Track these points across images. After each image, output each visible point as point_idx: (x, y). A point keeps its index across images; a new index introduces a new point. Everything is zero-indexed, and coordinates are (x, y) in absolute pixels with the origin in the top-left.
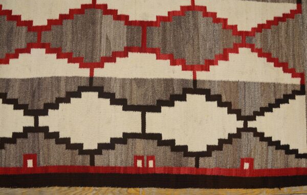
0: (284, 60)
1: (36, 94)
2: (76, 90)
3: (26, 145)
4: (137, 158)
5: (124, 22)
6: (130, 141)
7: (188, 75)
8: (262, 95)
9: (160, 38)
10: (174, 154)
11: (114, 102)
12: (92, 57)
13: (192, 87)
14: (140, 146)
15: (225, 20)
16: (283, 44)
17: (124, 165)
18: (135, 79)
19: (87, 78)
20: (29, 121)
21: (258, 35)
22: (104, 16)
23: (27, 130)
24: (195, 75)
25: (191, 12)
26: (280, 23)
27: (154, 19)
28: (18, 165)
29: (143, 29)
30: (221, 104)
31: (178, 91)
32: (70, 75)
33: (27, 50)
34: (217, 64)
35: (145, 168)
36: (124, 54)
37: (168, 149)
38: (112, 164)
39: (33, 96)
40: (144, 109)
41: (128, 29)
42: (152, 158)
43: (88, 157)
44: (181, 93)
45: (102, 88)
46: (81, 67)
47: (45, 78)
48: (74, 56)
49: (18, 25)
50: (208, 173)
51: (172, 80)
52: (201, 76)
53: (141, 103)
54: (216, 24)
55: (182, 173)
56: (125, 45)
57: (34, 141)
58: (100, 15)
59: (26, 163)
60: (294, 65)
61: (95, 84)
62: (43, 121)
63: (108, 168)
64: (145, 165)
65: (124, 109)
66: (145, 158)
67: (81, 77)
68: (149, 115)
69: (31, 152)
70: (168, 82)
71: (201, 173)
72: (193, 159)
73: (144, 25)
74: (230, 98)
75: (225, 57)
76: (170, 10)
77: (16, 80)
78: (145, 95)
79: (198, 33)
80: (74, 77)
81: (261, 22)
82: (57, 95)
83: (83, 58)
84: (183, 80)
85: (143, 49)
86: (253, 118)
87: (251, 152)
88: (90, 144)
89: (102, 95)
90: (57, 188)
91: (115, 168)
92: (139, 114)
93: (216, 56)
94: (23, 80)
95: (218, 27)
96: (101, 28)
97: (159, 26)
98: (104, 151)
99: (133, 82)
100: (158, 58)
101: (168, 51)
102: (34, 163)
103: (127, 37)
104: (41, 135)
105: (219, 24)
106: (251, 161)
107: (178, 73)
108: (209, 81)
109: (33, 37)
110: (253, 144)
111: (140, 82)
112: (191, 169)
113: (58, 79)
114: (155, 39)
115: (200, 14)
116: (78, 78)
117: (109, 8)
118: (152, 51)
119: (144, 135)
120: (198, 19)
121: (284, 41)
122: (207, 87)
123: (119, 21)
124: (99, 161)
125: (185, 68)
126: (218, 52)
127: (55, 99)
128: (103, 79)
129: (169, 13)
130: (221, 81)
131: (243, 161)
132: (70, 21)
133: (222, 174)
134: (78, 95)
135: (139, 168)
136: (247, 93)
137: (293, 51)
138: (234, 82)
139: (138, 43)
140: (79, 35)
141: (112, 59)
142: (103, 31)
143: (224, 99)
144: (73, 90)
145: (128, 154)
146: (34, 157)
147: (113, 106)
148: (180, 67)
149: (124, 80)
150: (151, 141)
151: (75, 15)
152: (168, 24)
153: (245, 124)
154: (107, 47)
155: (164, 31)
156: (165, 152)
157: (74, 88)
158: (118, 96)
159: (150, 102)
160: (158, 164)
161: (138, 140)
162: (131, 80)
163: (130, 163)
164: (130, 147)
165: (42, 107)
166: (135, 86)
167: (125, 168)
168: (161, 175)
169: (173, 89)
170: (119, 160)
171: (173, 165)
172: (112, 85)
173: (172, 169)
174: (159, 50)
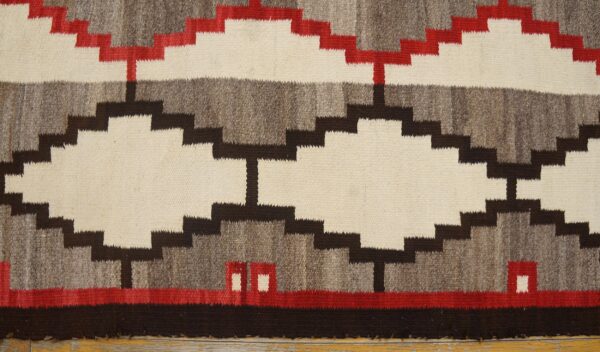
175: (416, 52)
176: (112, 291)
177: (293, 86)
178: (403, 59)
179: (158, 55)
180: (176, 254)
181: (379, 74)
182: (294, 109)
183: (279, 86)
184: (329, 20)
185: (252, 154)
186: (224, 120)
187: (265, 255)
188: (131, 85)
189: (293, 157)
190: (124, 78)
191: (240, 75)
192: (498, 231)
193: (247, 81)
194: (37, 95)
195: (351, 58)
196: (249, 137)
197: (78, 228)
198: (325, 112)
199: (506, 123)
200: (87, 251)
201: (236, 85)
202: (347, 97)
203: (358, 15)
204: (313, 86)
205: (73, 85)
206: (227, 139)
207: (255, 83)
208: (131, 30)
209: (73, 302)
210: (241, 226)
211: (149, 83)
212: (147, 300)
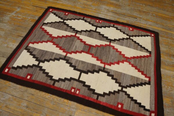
0: (142, 70)
1: (43, 56)
2: (59, 58)
3: (30, 71)
4: (72, 88)
5: (84, 43)
6: (72, 81)
7: (102, 65)
8: (131, 80)
9: (95, 51)
10: (88, 91)
11: (71, 65)
12: (68, 50)
13: (103, 69)
14: (75, 84)
15: (121, 52)
16: (143, 65)
17: (66, 89)
18: (82, 61)
19: (64, 56)
20: (36, 63)
21: (133, 60)
22: (77, 40)
23: (34, 65)
24: (105, 66)
25: (108, 46)
26: (142, 58)
27: (95, 45)
28: (24, 76)
30: (113, 78)
31: (97, 69)
32: (58, 53)
33: (47, 42)
34: (114, 65)
35: (75, 93)
36: (81, 52)
37: (87, 88)
38: (62, 87)
39: (42, 56)
40: (81, 72)
41: (84, 45)
42: (79, 90)
43: (53, 82)
44: (98, 70)
45: (68, 60)
46: (63, 52)
47: (49, 52)
48: (62, 48)
49: (47, 34)
50: (101, 104)
51: (95, 65)
52: (107, 67)
53: (81, 69)
55: (90, 100)
56: (82, 50)
57: (34, 70)
59: (27, 76)
60: (146, 73)
61: (66, 58)
62: (41, 64)
63: (59, 88)
64: (75, 92)
65: (74, 69)
66: (76, 89)
68: (83, 74)
69: (31, 73)
70: (94, 65)
71: (98, 103)
72: (96, 96)
73: (90, 46)
74: (117, 77)
75: (118, 63)
77: (38, 49)
78: (84, 67)
79: (109, 53)
80: (59, 54)
81: (134, 56)
82: (51, 58)
83: (65, 49)
84: (100, 66)
85: (88, 53)
86: (126, 87)
87: (123, 101)
88: (56, 77)
89: (67, 62)
90: (35, 90)
91: (62, 89)
92: (79, 73)
93: (114, 62)
94: (40, 50)
95: (117, 53)
96: (75, 43)
98: (60, 82)
100: (92, 57)
101: (97, 56)
102: (30, 78)
104: (38, 69)
106: (122, 105)
107: (98, 63)
108: (110, 69)
109: (50, 39)
110: (124, 98)
111: (83, 62)
113: (53, 53)
114: (93, 51)
115: (112, 48)
116: (61, 55)
117: (80, 38)
118: (91, 54)
119: (78, 80)
120: (110, 49)
121: (143, 64)
122: (108, 71)
123: (82, 43)
124: (57, 85)
125: (101, 63)
126: (115, 61)
127: (49, 59)
128: (70, 58)
129: (100, 45)
130: (115, 71)
131: (118, 104)
132: (65, 38)
133: (108, 106)
134: (58, 60)
135: (72, 92)
136: (124, 77)
137: (146, 68)
138: (120, 72)
139: (87, 50)
140: (67, 43)
141: (76, 53)
143: (115, 77)
145: (69, 85)
146: (31, 75)
147: (70, 67)
148: (100, 62)
149: (77, 60)
150: (80, 83)
151: (67, 37)
152: (99, 48)
153: (122, 89)
154: (75, 49)
155: (97, 49)
156: (85, 90)
157: (58, 57)
158: (73, 64)
159: (85, 70)
160: (81, 93)
161: (75, 82)
162: (80, 61)
163: (69, 89)
164: (71, 83)
165: (43, 60)
166: (81, 63)
167: (66, 90)
168: (80, 98)
169: (95, 68)
170: (65, 86)
171: (87, 96)
172: (72, 60)
173: (86, 97)
174: (94, 54)
175: (69, 36)
176: (116, 25)
177: (88, 36)
178: (72, 36)
179: (106, 45)
180: (107, 25)
181: (76, 35)
182: (89, 34)
183: (90, 37)
184: (80, 42)
185: (95, 31)
187: (96, 23)
189: (90, 30)
190: (111, 43)
191: (95, 39)
192: (67, 18)
193: (94, 38)
196: (95, 33)
198: (85, 33)
199: (61, 26)
200: (118, 28)
202: (81, 34)
204: (85, 36)
205: (119, 45)
206: (98, 34)
209: (121, 25)
210: (99, 26)
211: (108, 42)
212: (111, 23)
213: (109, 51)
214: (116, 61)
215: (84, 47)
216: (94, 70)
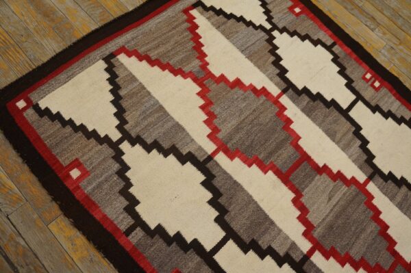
0: (187, 33)
2: (390, 181)
4: (377, 89)
5: (301, 199)
6: (373, 103)
7: (285, 100)
8: (237, 32)
9: (280, 152)
10: (346, 65)
11: (365, 142)
12: (357, 195)
13: (290, 90)
14: (368, 93)
15: (203, 108)
16: (172, 42)
17: (390, 94)
18: (334, 141)
19: (374, 183)
21: (186, 69)
22: (315, 226)
24: (279, 96)
25: (229, 145)
27: (270, 173)
29: (290, 175)
30: (279, 59)
31: (306, 99)
32: (387, 200)
34: (251, 85)
36: (325, 169)
37: (348, 72)
38: (398, 103)
40: (345, 113)
41: (303, 189)
42: (364, 78)
44: (303, 95)
45: (366, 161)
46: (373, 197)
48: (372, 213)
50: (330, 32)
51: (303, 110)
52: (274, 90)
53: (343, 119)
54: (216, 113)
55: (350, 50)
56: (318, 177)
58: (319, 230)
60: (183, 22)
61: (370, 170)
63: (403, 103)
64: (373, 79)
65: (361, 129)
66: (370, 83)
67: (379, 188)
68: (344, 106)
70: (308, 111)
71: (336, 38)
72: (334, 49)
73: (285, 177)
74: (265, 54)
75: (238, 83)
76: (245, 166)
78: (335, 122)
79: (241, 123)
80: (385, 194)
81: (171, 75)
82: (410, 193)
83: (365, 203)
84: (294, 102)
85: (305, 158)
86: (261, 27)
87: (285, 14)
89: (370, 156)
91: (398, 99)
92: (351, 114)
93: (245, 91)
95: (216, 109)
96: (327, 216)
97: (271, 162)
98: (399, 116)
99: (336, 140)
100: (300, 138)
101: (283, 135)
103: (310, 182)
105: (212, 111)
106: (291, 9)
107: (293, 110)
108: (272, 80)
110: (280, 15)
111: (331, 135)
112: (340, 46)
113: (400, 206)
114: (285, 156)
115: (220, 135)
116: (381, 189)
117: (303, 228)
118: (298, 148)
119: (359, 97)
120: (229, 133)
121: (167, 46)
122: (278, 79)
123: (305, 204)
124: (407, 114)
125: (283, 108)
126: (242, 92)
128: (361, 168)
129: (250, 166)
130: (261, 70)
131: (297, 15)
132: (353, 253)
133: (320, 23)
134: (391, 176)
135: (379, 82)
136: (248, 45)
137: (171, 31)
138: (251, 61)
139: (305, 168)
140: (353, 229)
141: (339, 176)
142: (328, 211)
143: (272, 58)
144: (393, 184)
145: (381, 98)
147: (368, 139)
148: (286, 113)
149: (343, 149)
150: (357, 88)
151: (343, 254)
152: (261, 157)
153: (272, 30)
155: (271, 154)
156: (352, 72)
157: (391, 184)
158: (359, 143)
159: (336, 113)
160: (363, 70)
161: (367, 98)
162: (337, 143)
163: (384, 90)
164: (376, 100)
166: (339, 136)
167: (391, 91)
168: (367, 63)
169: (308, 103)
170: (390, 101)
171: (353, 60)
172: (356, 155)
173: (355, 59)
174: (291, 143)
175: (335, 258)
176: (118, 229)
177: (272, 223)
178: (327, 255)
179: (232, 158)
180: (159, 243)
181: (311, 252)
182: (264, 233)
183: (266, 217)
184: (311, 210)
185: (231, 234)
186: (233, 210)
188: (210, 158)
189: (246, 252)
191: (256, 198)
193: (256, 203)
194: (170, 124)
195: (305, 234)
196: (235, 226)
197: (131, 190)
198: (275, 246)
200: (126, 203)
201: (250, 200)
202: (290, 249)
203: (324, 219)
204: (280, 231)
206: (227, 218)
207: (258, 206)
208: (230, 138)
210: (197, 259)
211: (217, 164)
212: (128, 249)
213: (237, 129)
214: (238, 92)
215: (306, 186)
216: (313, 101)
